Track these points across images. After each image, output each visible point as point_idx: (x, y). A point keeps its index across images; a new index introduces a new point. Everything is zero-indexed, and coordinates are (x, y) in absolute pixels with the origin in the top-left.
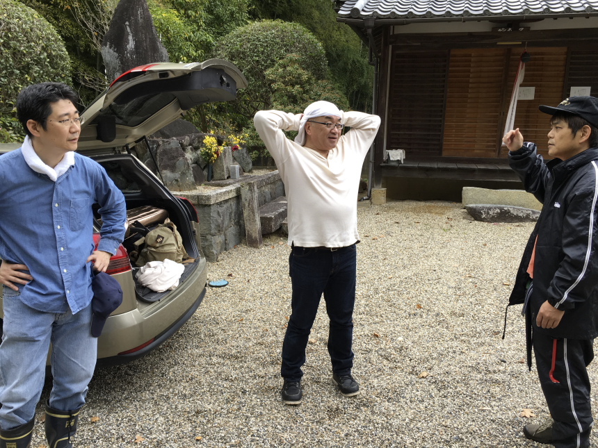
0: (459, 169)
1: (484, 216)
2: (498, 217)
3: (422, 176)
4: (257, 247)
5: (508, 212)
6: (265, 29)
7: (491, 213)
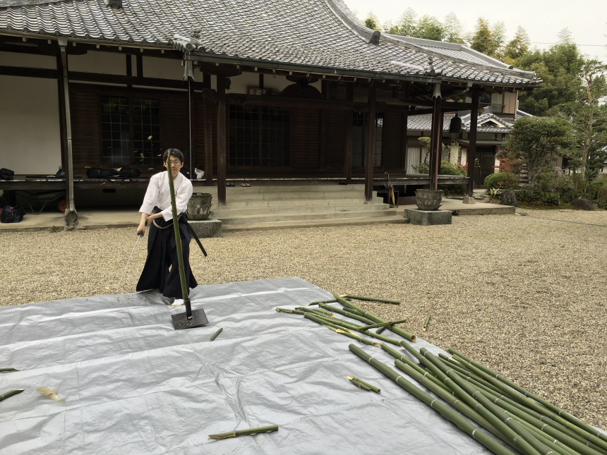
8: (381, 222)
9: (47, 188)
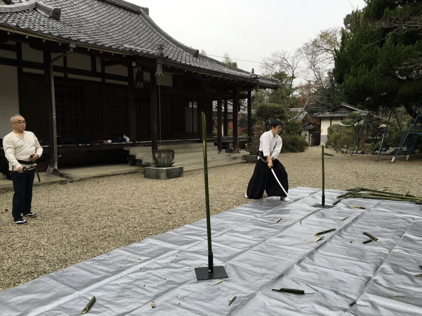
8: (234, 164)
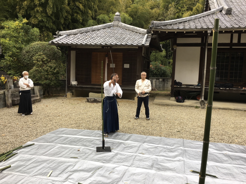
0: (90, 88)
1: (89, 101)
2: (94, 101)
3: (81, 89)
4: (9, 108)
5: (96, 100)
6: (38, 44)
7: (91, 100)
9: (194, 90)
